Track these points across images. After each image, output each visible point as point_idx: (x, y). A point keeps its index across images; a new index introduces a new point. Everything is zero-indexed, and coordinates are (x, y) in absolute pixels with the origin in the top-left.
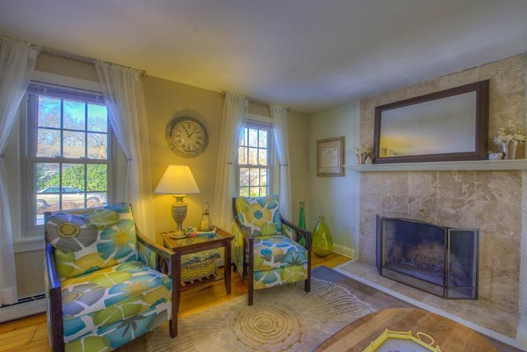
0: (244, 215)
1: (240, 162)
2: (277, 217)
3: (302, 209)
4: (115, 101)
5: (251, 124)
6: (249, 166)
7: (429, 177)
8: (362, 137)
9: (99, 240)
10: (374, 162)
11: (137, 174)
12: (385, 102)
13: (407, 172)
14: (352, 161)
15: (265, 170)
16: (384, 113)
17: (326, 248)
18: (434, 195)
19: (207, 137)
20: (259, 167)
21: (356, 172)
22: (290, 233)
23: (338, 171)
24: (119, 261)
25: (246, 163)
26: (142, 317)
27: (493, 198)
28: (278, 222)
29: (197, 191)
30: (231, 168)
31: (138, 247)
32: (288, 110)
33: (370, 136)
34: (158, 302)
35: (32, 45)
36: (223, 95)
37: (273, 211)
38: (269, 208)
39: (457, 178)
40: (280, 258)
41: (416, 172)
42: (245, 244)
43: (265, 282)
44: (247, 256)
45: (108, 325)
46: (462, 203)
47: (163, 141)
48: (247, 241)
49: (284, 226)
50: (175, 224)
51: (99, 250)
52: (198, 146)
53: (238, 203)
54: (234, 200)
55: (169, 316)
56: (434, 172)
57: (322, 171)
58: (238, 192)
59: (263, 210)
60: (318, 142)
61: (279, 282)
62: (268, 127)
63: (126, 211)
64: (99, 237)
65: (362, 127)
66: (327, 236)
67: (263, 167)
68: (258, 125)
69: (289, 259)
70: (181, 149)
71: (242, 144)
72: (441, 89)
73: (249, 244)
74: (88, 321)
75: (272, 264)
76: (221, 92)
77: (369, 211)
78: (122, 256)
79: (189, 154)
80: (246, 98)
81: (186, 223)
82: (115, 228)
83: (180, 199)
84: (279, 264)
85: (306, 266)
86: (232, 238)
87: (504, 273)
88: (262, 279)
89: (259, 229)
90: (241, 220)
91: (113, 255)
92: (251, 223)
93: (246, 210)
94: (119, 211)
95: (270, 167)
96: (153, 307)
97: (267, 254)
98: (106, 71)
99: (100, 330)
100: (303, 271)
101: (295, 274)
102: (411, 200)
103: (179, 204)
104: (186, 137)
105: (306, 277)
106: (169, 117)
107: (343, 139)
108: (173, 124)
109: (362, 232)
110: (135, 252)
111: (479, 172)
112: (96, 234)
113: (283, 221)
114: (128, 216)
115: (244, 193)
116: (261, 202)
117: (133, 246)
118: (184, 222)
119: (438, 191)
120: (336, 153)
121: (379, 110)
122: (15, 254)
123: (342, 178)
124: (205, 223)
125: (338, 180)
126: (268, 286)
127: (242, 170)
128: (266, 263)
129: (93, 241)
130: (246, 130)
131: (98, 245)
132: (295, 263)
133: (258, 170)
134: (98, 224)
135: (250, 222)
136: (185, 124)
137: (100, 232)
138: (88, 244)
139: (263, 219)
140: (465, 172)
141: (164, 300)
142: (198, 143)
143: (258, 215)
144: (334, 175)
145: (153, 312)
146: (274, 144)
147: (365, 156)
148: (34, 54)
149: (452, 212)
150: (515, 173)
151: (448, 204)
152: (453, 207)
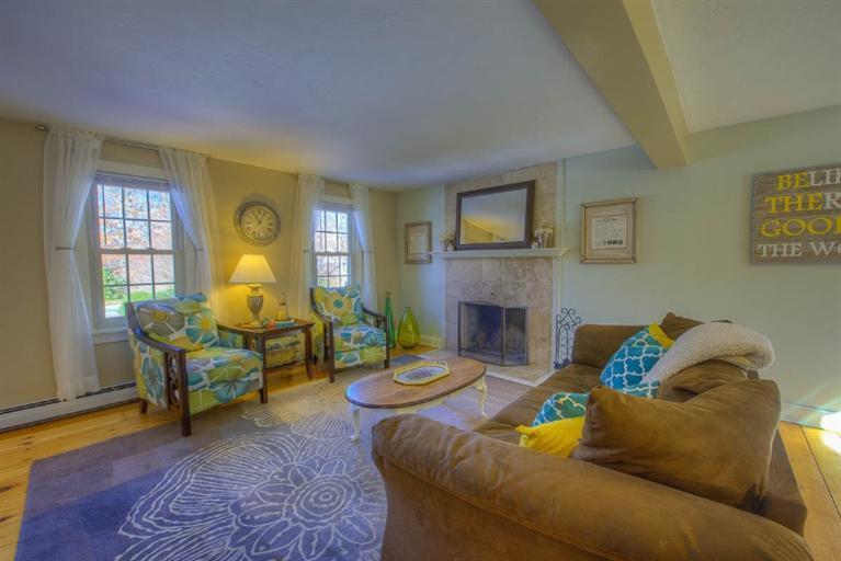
0: (323, 304)
1: (317, 249)
2: (359, 306)
3: (388, 300)
4: (181, 188)
5: (328, 207)
6: (327, 254)
7: (497, 263)
8: (446, 223)
9: (187, 325)
10: (456, 249)
11: (208, 265)
12: (464, 190)
13: (481, 258)
14: (438, 248)
15: (346, 257)
16: (464, 200)
17: (412, 339)
18: (500, 279)
19: (279, 223)
20: (338, 254)
21: (442, 259)
22: (371, 320)
23: (425, 258)
24: (205, 345)
25: (323, 250)
26: (240, 382)
27: (537, 280)
28: (359, 312)
29: (274, 280)
30: (307, 256)
31: (220, 335)
32: (370, 189)
34: (252, 371)
35: (96, 135)
36: (296, 177)
37: (354, 300)
38: (350, 297)
39: (515, 264)
40: (360, 340)
41: (487, 259)
42: (325, 329)
43: (346, 361)
44: (328, 340)
45: (218, 383)
46: (519, 285)
47: (232, 229)
48: (328, 325)
49: (366, 314)
50: (251, 314)
51: (188, 334)
52: (269, 233)
53: (317, 294)
54: (311, 290)
55: (261, 385)
56: (499, 259)
57: (410, 258)
58: (315, 282)
59: (343, 299)
60: (406, 226)
61: (359, 362)
62: (349, 209)
63: (205, 300)
64: (186, 323)
65: (446, 212)
66: (414, 328)
67: (344, 254)
68: (336, 208)
69: (368, 340)
70: (250, 236)
71: (319, 229)
72: (506, 182)
73: (329, 328)
74: (205, 376)
75: (351, 345)
76: (293, 172)
77: (453, 297)
78: (206, 342)
79: (260, 243)
80: (322, 179)
81: (263, 314)
82: (198, 315)
83: (256, 289)
84: (358, 346)
85: (384, 348)
86: (312, 325)
87: (544, 340)
88: (343, 358)
89: (339, 318)
90: (320, 310)
91: (200, 339)
92: (331, 313)
93: (325, 300)
94: (199, 300)
95: (351, 255)
96: (248, 375)
97: (347, 337)
98: (171, 158)
99: (213, 385)
100: (381, 351)
101: (374, 355)
102: (485, 285)
103: (255, 294)
104: (256, 224)
105: (385, 357)
106: (237, 203)
107: (430, 224)
108: (242, 211)
109: (447, 319)
110: (217, 339)
111: (529, 258)
112: (183, 321)
113: (365, 311)
114: (207, 305)
115: (322, 283)
116: (340, 291)
117: (215, 332)
118: (261, 312)
119: (503, 276)
120: (423, 238)
121: (461, 196)
122: (95, 345)
123: (430, 265)
124: (281, 314)
125: (426, 267)
126: (348, 365)
127: (319, 257)
128: (345, 344)
129: (182, 326)
130: (323, 213)
131: (187, 330)
132: (373, 344)
133: (337, 258)
134: (185, 312)
135: (329, 311)
136: (255, 209)
137: (187, 318)
138: (179, 328)
139: (344, 308)
140: (520, 258)
141: (255, 370)
142: (269, 229)
143: (338, 304)
144: (422, 262)
145: (247, 379)
146: (355, 229)
147: (447, 242)
148: (97, 144)
149: (512, 293)
150: (548, 259)
151: (509, 287)
152: (513, 289)
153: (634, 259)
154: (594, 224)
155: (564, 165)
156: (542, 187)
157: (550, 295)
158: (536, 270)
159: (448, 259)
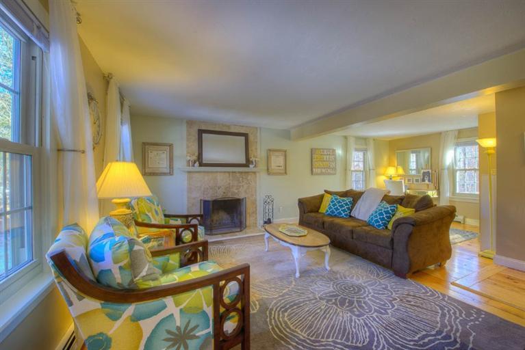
7: (227, 174)
8: (188, 147)
10: (200, 165)
12: (205, 129)
13: (217, 172)
14: (180, 164)
16: (205, 135)
18: (230, 184)
21: (184, 172)
27: (249, 184)
33: (195, 147)
39: (238, 175)
41: (221, 172)
46: (240, 187)
56: (229, 172)
57: (149, 170)
60: (144, 143)
65: (188, 140)
87: (253, 213)
102: (219, 188)
107: (171, 146)
111: (245, 173)
121: (202, 132)
123: (171, 177)
125: (167, 178)
140: (241, 172)
144: (163, 174)
147: (194, 161)
149: (236, 191)
150: (255, 173)
151: (235, 188)
152: (237, 189)
153: (286, 173)
154: (273, 158)
155: (260, 130)
156: (251, 138)
157: (256, 190)
158: (249, 178)
159: (189, 172)
